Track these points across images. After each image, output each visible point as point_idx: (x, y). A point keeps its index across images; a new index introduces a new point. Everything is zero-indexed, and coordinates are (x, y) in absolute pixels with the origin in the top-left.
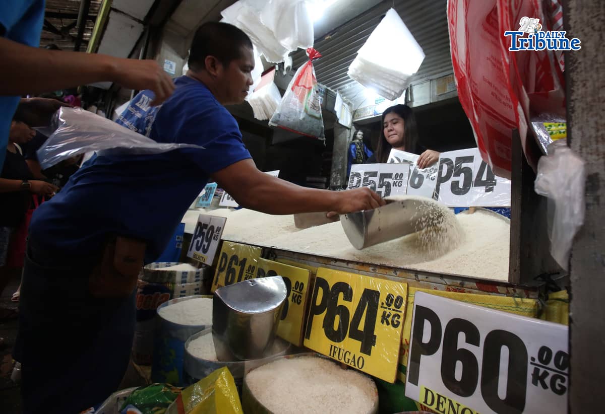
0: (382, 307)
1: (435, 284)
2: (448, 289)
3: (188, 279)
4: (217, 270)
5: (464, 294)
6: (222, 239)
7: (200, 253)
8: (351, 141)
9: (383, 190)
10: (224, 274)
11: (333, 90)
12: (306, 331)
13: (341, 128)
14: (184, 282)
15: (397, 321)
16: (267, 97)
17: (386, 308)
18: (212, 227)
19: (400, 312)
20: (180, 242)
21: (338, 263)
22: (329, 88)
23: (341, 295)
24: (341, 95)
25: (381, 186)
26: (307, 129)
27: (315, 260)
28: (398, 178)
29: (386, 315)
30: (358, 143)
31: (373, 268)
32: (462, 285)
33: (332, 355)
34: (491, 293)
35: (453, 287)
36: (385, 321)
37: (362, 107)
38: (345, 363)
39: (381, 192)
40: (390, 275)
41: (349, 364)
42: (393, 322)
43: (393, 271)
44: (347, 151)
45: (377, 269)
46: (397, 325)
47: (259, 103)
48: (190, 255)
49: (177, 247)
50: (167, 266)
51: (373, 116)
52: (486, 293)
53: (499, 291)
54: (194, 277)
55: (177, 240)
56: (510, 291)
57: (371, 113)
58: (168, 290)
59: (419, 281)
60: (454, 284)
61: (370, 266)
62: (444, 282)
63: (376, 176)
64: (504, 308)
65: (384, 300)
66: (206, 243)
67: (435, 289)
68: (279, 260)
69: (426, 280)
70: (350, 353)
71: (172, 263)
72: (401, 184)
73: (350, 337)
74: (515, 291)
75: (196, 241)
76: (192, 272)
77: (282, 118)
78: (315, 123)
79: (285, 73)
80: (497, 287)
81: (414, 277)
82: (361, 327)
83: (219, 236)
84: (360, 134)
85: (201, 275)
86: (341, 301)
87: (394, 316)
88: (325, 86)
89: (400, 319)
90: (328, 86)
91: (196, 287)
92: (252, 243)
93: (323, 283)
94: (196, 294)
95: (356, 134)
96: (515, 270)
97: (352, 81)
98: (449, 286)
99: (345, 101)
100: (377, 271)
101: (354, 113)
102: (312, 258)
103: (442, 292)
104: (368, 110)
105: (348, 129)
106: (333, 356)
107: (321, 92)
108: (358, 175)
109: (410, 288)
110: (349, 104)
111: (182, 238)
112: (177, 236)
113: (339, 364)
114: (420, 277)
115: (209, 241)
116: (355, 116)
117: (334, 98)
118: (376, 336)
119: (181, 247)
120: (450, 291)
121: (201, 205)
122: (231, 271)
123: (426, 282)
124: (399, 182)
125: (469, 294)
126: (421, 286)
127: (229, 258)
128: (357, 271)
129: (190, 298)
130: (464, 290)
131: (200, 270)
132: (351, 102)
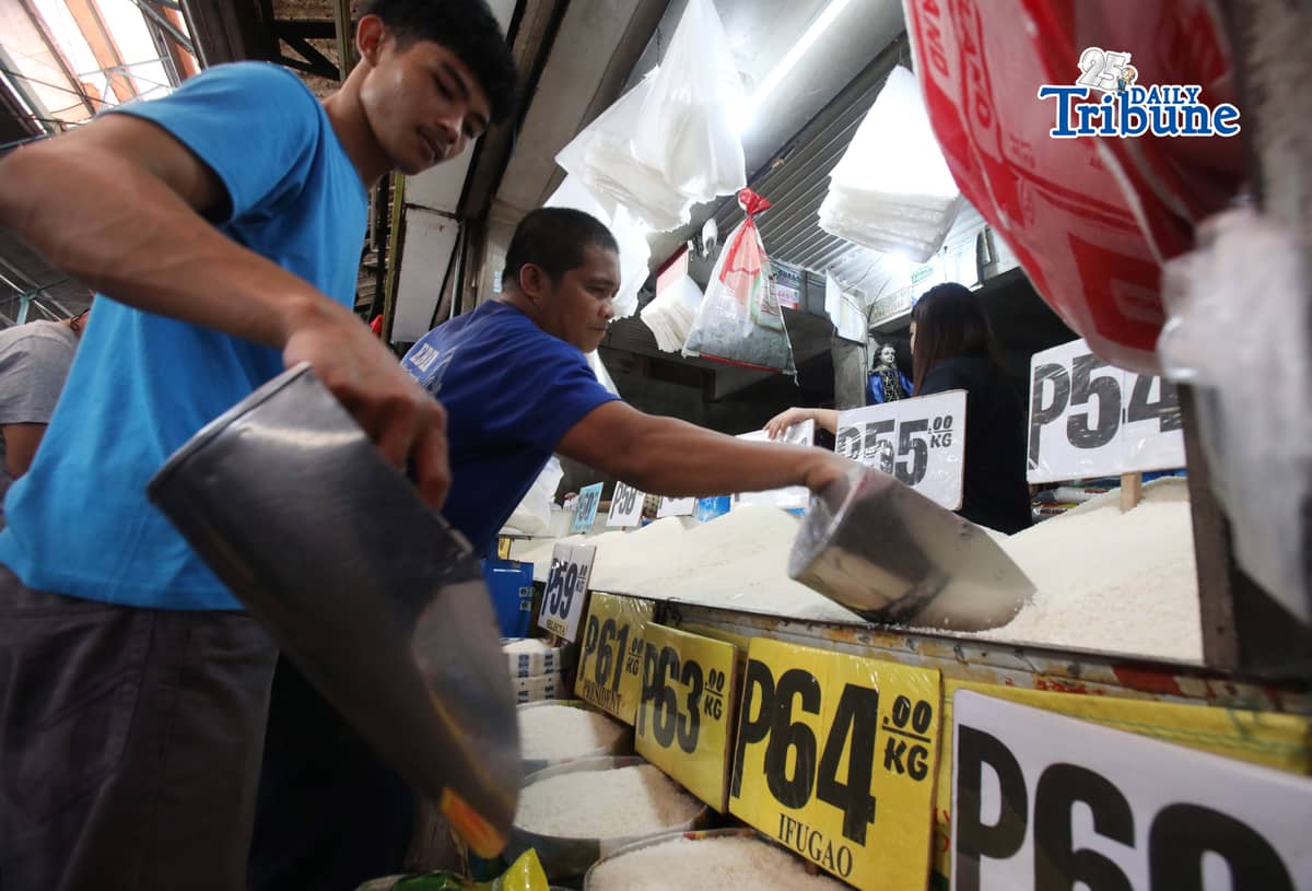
0: (884, 728)
1: (1006, 672)
2: (1039, 683)
3: (531, 668)
4: (583, 649)
5: (1082, 697)
6: (590, 588)
7: (557, 617)
8: (870, 368)
9: (910, 458)
10: (593, 658)
11: (818, 272)
12: (733, 784)
13: (846, 346)
14: (524, 674)
15: (921, 764)
16: (676, 305)
17: (894, 730)
18: (574, 567)
19: (928, 741)
20: (527, 598)
21: (792, 627)
22: (809, 269)
23: (798, 698)
24: (837, 278)
25: (904, 450)
26: (758, 357)
27: (748, 620)
28: (942, 428)
29: (895, 748)
30: (886, 372)
31: (861, 635)
32: (1074, 672)
33: (784, 836)
34: (1159, 696)
35: (1054, 679)
36: (893, 762)
37: (885, 294)
38: (811, 859)
39: (905, 463)
40: (900, 651)
41: (819, 863)
42: (911, 765)
43: (905, 640)
44: (863, 391)
45: (871, 637)
46: (918, 773)
47: (663, 319)
48: (542, 622)
49: (521, 608)
52: (1145, 694)
53: (1184, 689)
54: (543, 663)
55: (521, 595)
56: (1217, 691)
57: (906, 306)
59: (966, 663)
60: (1054, 670)
61: (855, 632)
62: (1028, 668)
63: (892, 430)
64: (1202, 738)
65: (889, 713)
66: (564, 599)
67: (1007, 683)
68: (688, 626)
69: (984, 660)
70: (821, 837)
72: (949, 441)
73: (819, 796)
74: (1233, 691)
75: (550, 595)
76: (536, 656)
77: (708, 340)
78: (774, 340)
79: (705, 253)
80: (1178, 679)
81: (953, 654)
82: (842, 775)
83: (586, 581)
84: (887, 353)
85: (556, 659)
86: (798, 714)
87: (914, 751)
88: (800, 267)
89: (928, 759)
90: (807, 265)
91: (548, 684)
92: (639, 594)
93: (761, 672)
94: (547, 697)
95: (880, 354)
96: (1220, 630)
97: (852, 245)
98: (1043, 675)
99: (846, 290)
100: (871, 643)
101: (870, 312)
102: (742, 618)
103: (1024, 691)
104: (899, 299)
105: (861, 345)
106: (787, 840)
107: (794, 279)
108: (853, 432)
109: (949, 682)
110: (856, 294)
111: (530, 591)
112: (521, 589)
113: (799, 858)
114: (968, 653)
115: (569, 593)
116: (873, 315)
117: (822, 287)
118: (874, 798)
119: (529, 608)
120: (1045, 688)
121: (579, 528)
122: (605, 651)
123: (983, 667)
124: (944, 438)
125: (1097, 699)
126: (972, 676)
127: (601, 626)
128: (831, 643)
129: (533, 706)
130: (1084, 686)
131: (555, 650)
132: (859, 290)
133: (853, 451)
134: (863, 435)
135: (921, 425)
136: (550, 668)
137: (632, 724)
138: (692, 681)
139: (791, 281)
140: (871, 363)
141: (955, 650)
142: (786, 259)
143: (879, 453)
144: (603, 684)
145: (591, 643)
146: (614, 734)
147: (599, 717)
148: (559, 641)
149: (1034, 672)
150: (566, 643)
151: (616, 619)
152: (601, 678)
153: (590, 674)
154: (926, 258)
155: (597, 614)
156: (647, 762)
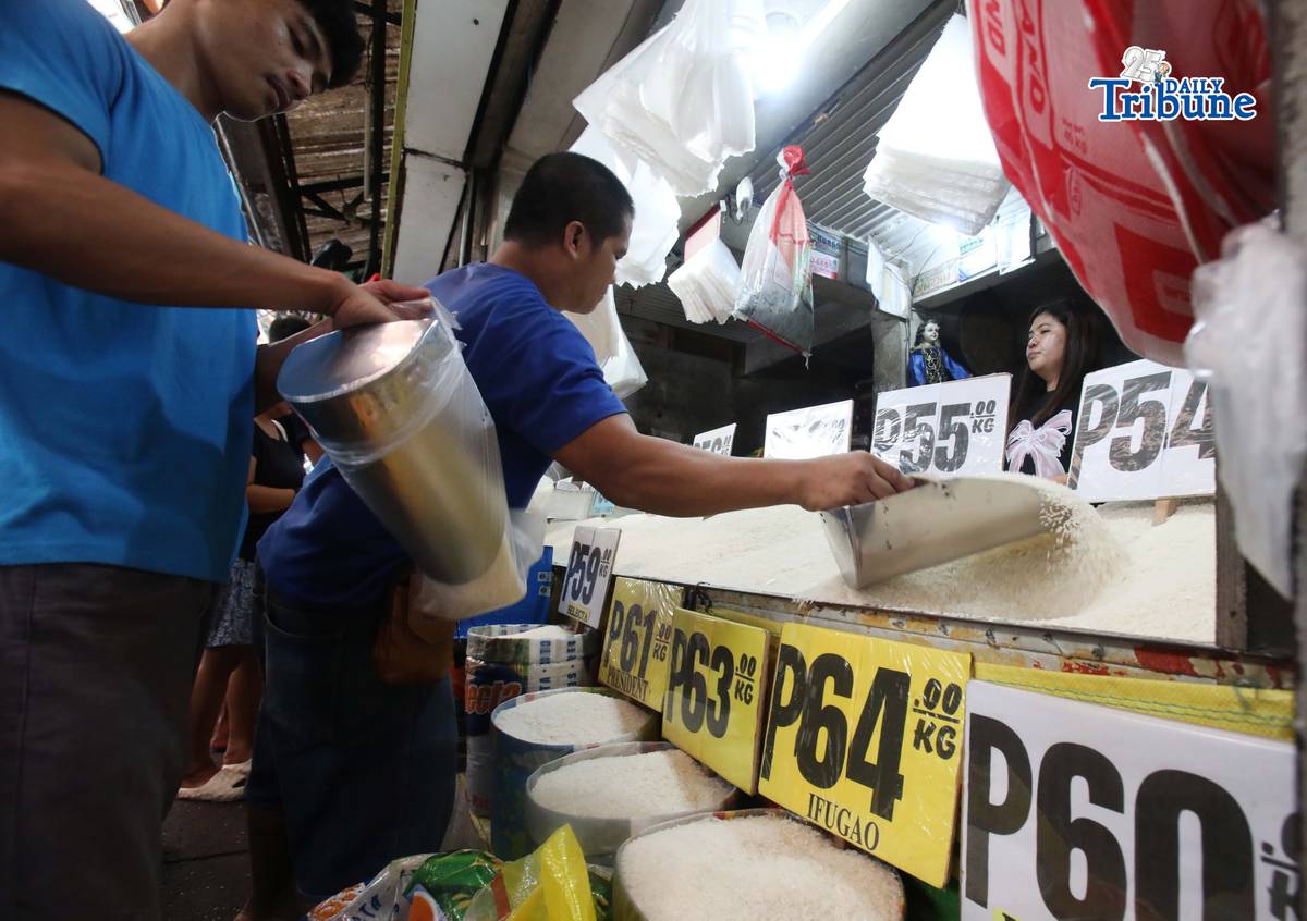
0: (915, 710)
1: (1034, 656)
2: (1066, 665)
3: (552, 655)
4: (607, 636)
5: (1105, 677)
6: (614, 573)
7: (578, 604)
8: (912, 345)
9: (950, 443)
10: (618, 644)
11: (859, 239)
12: (762, 766)
13: (887, 320)
14: (546, 661)
15: (949, 744)
16: (707, 272)
17: (924, 712)
18: (597, 551)
19: (956, 721)
20: (546, 584)
21: (826, 612)
22: (851, 236)
23: (830, 682)
24: (881, 246)
25: (945, 435)
28: (984, 413)
29: (924, 730)
30: (928, 350)
31: (895, 620)
32: (1099, 655)
33: (813, 815)
34: (1175, 677)
35: (1080, 662)
36: (922, 741)
37: (930, 266)
38: (839, 834)
39: (945, 449)
40: (932, 636)
41: (847, 838)
42: (939, 744)
43: (940, 625)
45: (904, 622)
46: (945, 752)
47: (692, 287)
48: (563, 608)
49: (540, 593)
50: (521, 631)
51: (958, 284)
52: (1163, 675)
53: (1196, 669)
54: (565, 650)
55: (539, 580)
56: (1226, 672)
57: (952, 279)
58: (517, 677)
59: (997, 648)
60: (1079, 653)
61: (889, 617)
62: (1055, 651)
63: (934, 414)
64: (1210, 714)
65: (921, 696)
66: (587, 584)
67: (1035, 666)
68: (716, 612)
69: (1014, 644)
70: (849, 814)
71: (531, 625)
72: (992, 426)
73: (848, 776)
74: (1240, 671)
75: (571, 580)
76: (558, 643)
79: (739, 215)
80: (1192, 660)
81: (985, 638)
82: (872, 756)
83: (609, 568)
84: (931, 330)
85: (579, 645)
86: (830, 697)
87: (943, 732)
88: (840, 233)
89: (956, 738)
90: (848, 232)
91: (571, 671)
92: (666, 579)
93: (792, 656)
94: (569, 685)
95: (923, 330)
96: (1233, 615)
97: (895, 212)
98: (1070, 658)
99: (889, 260)
100: (905, 627)
101: (914, 285)
102: (775, 602)
103: (1050, 673)
104: (946, 272)
105: (903, 320)
106: (816, 819)
107: (834, 246)
108: (893, 415)
109: (978, 665)
110: (900, 264)
111: (549, 575)
113: (827, 835)
114: (999, 637)
115: (592, 578)
116: (917, 289)
117: (864, 256)
118: (903, 777)
119: (548, 594)
120: (1071, 671)
121: (598, 510)
122: (631, 637)
123: (1013, 651)
124: (986, 423)
125: (1119, 679)
126: (1002, 659)
127: (626, 612)
128: (865, 628)
129: (556, 693)
130: (1107, 668)
131: (578, 637)
132: (904, 260)
133: (892, 434)
134: (903, 418)
135: (963, 409)
136: (573, 654)
137: (659, 710)
138: (722, 666)
139: (830, 249)
140: (913, 340)
141: (987, 634)
142: (827, 224)
143: (918, 439)
144: (629, 671)
145: (615, 629)
146: (640, 721)
147: (625, 704)
148: (582, 628)
149: (1061, 655)
150: (588, 629)
151: (643, 605)
152: (626, 665)
153: (615, 661)
154: (977, 230)
155: (621, 599)
156: (676, 748)
